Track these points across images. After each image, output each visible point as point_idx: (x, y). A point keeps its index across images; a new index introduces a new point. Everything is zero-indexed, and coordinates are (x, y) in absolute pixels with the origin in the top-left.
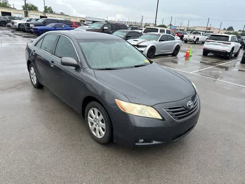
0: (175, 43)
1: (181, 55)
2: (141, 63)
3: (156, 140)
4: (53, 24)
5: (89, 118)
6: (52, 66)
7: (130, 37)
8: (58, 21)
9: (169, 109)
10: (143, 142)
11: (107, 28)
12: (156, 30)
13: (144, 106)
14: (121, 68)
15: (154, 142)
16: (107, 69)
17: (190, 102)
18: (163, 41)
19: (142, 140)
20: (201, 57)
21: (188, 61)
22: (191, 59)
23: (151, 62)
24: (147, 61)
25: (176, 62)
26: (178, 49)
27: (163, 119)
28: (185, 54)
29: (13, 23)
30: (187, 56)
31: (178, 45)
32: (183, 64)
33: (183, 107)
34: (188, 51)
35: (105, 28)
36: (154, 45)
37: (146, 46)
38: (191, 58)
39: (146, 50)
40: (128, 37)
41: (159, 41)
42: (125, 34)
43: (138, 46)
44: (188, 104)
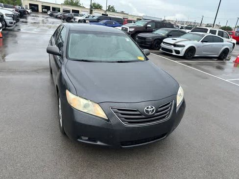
0: (223, 45)
3: (101, 141)
4: (104, 21)
7: (171, 35)
8: (110, 18)
9: (118, 109)
11: (150, 26)
15: (99, 143)
16: (83, 61)
17: (150, 107)
18: (206, 42)
19: (87, 138)
21: (237, 68)
26: (226, 52)
28: (235, 59)
30: (237, 62)
31: (227, 49)
33: (138, 110)
34: (238, 56)
35: (148, 26)
36: (194, 45)
37: (184, 46)
39: (183, 51)
40: (168, 36)
41: (202, 41)
42: (167, 32)
43: (175, 45)
44: (146, 108)
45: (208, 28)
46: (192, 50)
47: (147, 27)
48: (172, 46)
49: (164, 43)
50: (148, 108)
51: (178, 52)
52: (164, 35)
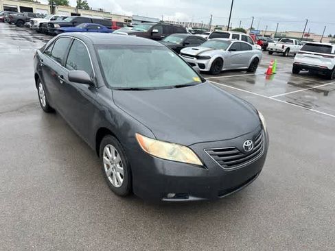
0: (253, 54)
1: (260, 71)
2: (188, 82)
3: (193, 195)
4: (85, 25)
5: (105, 158)
6: (62, 82)
7: (188, 44)
8: (92, 21)
9: (215, 151)
10: (174, 198)
11: (157, 31)
12: (227, 35)
13: (177, 146)
14: (155, 88)
15: (191, 198)
16: (132, 89)
17: (248, 141)
18: (235, 50)
19: (174, 195)
20: (289, 76)
21: (270, 81)
22: (274, 79)
23: (203, 81)
24: (198, 79)
25: (252, 82)
26: (256, 62)
27: (204, 166)
28: (266, 70)
29: (33, 22)
30: (269, 74)
31: (257, 58)
32: (263, 85)
33: (236, 148)
34: (271, 67)
35: (154, 31)
36: (220, 56)
37: (209, 58)
38: (275, 76)
39: (208, 64)
40: (185, 44)
41: (229, 50)
42: (182, 40)
43: (198, 57)
44: (244, 144)
45: (229, 32)
46: (219, 62)
47: (152, 33)
48: (195, 59)
49: (182, 54)
50: (246, 144)
51: (202, 66)
52: (178, 43)
